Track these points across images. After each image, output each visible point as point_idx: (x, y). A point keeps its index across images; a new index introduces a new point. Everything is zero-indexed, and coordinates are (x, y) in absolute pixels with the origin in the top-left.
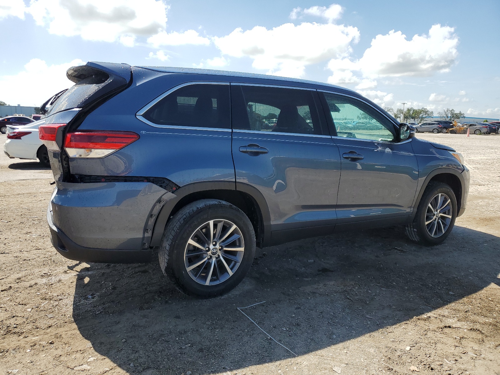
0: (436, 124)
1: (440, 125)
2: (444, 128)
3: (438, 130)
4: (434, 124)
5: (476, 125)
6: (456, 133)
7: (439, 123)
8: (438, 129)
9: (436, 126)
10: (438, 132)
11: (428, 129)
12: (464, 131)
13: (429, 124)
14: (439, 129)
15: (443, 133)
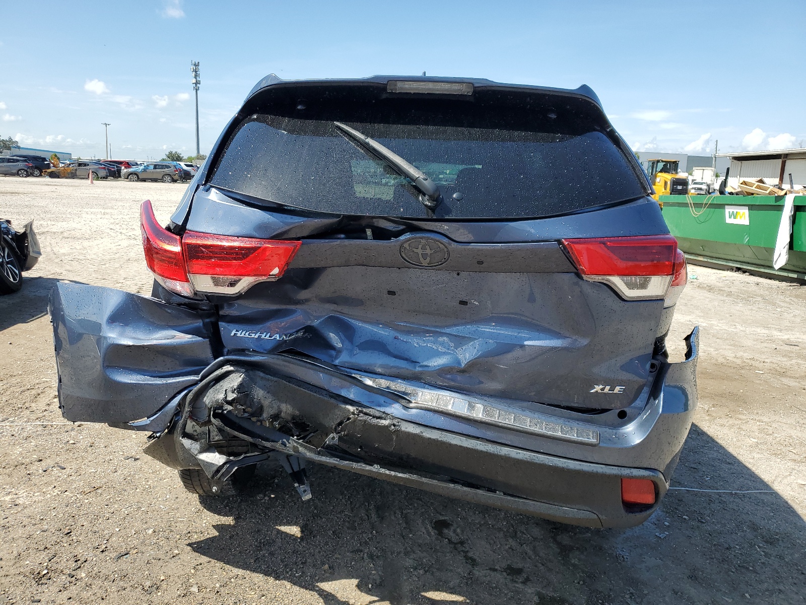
0: (22, 161)
1: (28, 162)
2: (37, 168)
3: (26, 171)
4: (18, 161)
5: (88, 165)
6: (59, 178)
7: (27, 158)
8: (26, 169)
9: (21, 165)
10: (27, 176)
11: (9, 169)
12: (72, 173)
13: (9, 161)
14: (28, 170)
15: (35, 176)
